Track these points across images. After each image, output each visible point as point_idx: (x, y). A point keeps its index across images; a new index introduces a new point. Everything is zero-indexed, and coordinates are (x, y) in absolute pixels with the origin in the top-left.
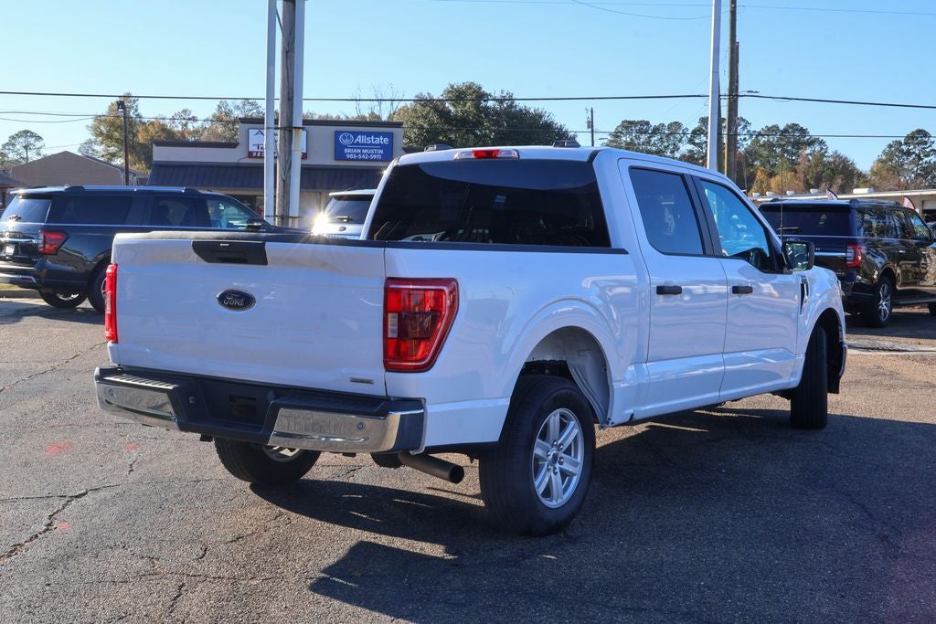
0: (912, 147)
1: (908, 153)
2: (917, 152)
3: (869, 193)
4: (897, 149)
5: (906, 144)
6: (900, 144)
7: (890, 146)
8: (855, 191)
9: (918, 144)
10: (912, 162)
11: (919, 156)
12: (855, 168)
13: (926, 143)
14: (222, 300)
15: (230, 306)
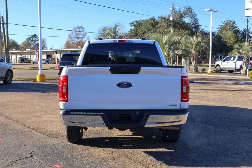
0: (33, 39)
1: (32, 40)
2: (35, 40)
3: (31, 50)
4: (29, 39)
5: (32, 38)
6: (30, 38)
7: (28, 38)
8: (27, 50)
9: (35, 38)
10: (34, 43)
11: (35, 41)
12: (17, 44)
13: (37, 38)
14: (119, 85)
15: (123, 87)
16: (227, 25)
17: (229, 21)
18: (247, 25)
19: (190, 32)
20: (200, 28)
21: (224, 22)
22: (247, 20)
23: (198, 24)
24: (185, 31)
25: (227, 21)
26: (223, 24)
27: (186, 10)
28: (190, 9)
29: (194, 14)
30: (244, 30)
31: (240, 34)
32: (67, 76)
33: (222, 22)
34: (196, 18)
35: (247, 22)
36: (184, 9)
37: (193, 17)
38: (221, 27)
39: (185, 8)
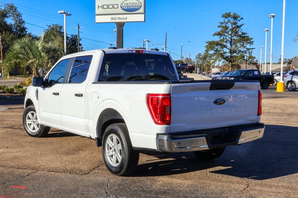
14: (216, 102)
15: (219, 104)
16: (53, 29)
17: (56, 25)
18: (79, 31)
19: (16, 36)
20: (27, 31)
21: (49, 25)
22: (78, 25)
23: (24, 27)
24: (10, 34)
25: (53, 25)
26: (49, 28)
27: (9, 8)
28: (13, 7)
29: (19, 14)
30: (72, 36)
31: (68, 41)
32: (170, 94)
33: (47, 25)
34: (21, 19)
35: (77, 27)
36: (5, 6)
37: (18, 18)
38: (46, 31)
39: (7, 6)
